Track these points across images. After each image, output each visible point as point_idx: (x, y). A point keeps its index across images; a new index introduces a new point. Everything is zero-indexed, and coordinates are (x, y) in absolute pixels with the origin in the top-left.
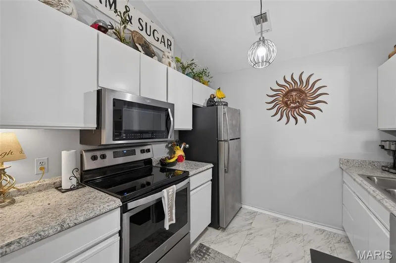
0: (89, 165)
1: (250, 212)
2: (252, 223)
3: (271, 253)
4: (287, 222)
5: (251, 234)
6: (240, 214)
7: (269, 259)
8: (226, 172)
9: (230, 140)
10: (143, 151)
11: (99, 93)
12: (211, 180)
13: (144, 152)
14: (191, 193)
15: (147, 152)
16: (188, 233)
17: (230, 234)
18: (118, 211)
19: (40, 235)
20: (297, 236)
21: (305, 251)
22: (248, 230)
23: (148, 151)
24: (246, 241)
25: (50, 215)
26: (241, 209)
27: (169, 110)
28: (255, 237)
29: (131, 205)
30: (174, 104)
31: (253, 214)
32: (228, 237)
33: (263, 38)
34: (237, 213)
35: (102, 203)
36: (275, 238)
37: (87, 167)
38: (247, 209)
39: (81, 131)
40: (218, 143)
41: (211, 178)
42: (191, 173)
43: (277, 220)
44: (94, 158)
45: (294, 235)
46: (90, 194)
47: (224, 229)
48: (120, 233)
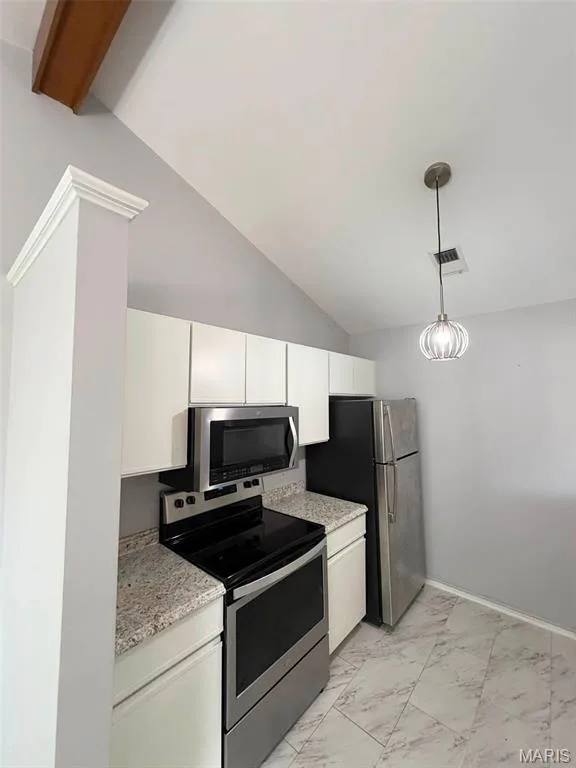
0: (173, 516)
1: (444, 598)
2: (445, 620)
3: (482, 687)
4: (518, 625)
5: (444, 643)
6: (424, 599)
7: (477, 701)
8: (390, 521)
9: (398, 459)
10: (247, 485)
11: (191, 412)
12: (365, 536)
13: (250, 486)
14: (329, 563)
15: (254, 485)
16: (326, 636)
17: (403, 640)
18: (220, 603)
19: (134, 640)
20: (538, 657)
21: (552, 692)
22: (438, 634)
23: (256, 483)
24: (434, 658)
25: (137, 607)
26: (425, 588)
27: (291, 419)
28: (450, 651)
29: (238, 593)
30: (297, 408)
31: (450, 601)
32: (399, 646)
33: (445, 316)
34: (417, 596)
35: (199, 588)
36: (491, 657)
37: (169, 519)
38: (437, 589)
39: (160, 473)
40: (375, 467)
41: (365, 532)
42: (328, 529)
43: (499, 617)
44: (179, 504)
45: (531, 654)
46: (178, 570)
47: (391, 629)
48: (223, 636)
